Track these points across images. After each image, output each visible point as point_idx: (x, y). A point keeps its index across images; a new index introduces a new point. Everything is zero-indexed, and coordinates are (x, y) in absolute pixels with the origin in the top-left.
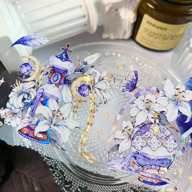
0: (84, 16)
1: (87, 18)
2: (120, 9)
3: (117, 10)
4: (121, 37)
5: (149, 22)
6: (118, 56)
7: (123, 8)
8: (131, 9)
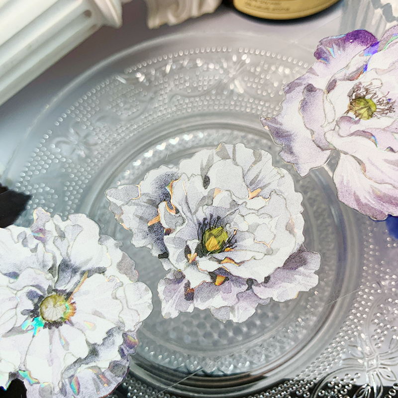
6: (196, 64)
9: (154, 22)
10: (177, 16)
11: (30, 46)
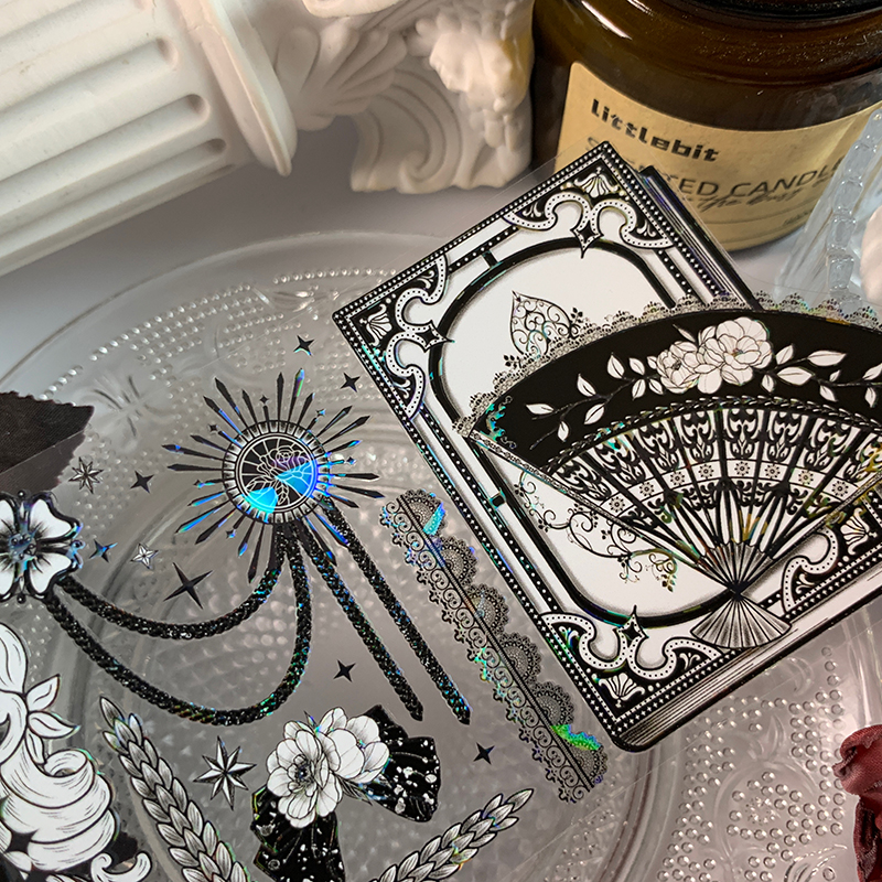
0: (193, 102)
1: (208, 110)
2: (421, 27)
3: (408, 32)
4: (460, 179)
5: (601, 110)
7: (440, 20)
8: (486, 27)
9: (363, 181)
10: (417, 181)
11: (66, 192)
